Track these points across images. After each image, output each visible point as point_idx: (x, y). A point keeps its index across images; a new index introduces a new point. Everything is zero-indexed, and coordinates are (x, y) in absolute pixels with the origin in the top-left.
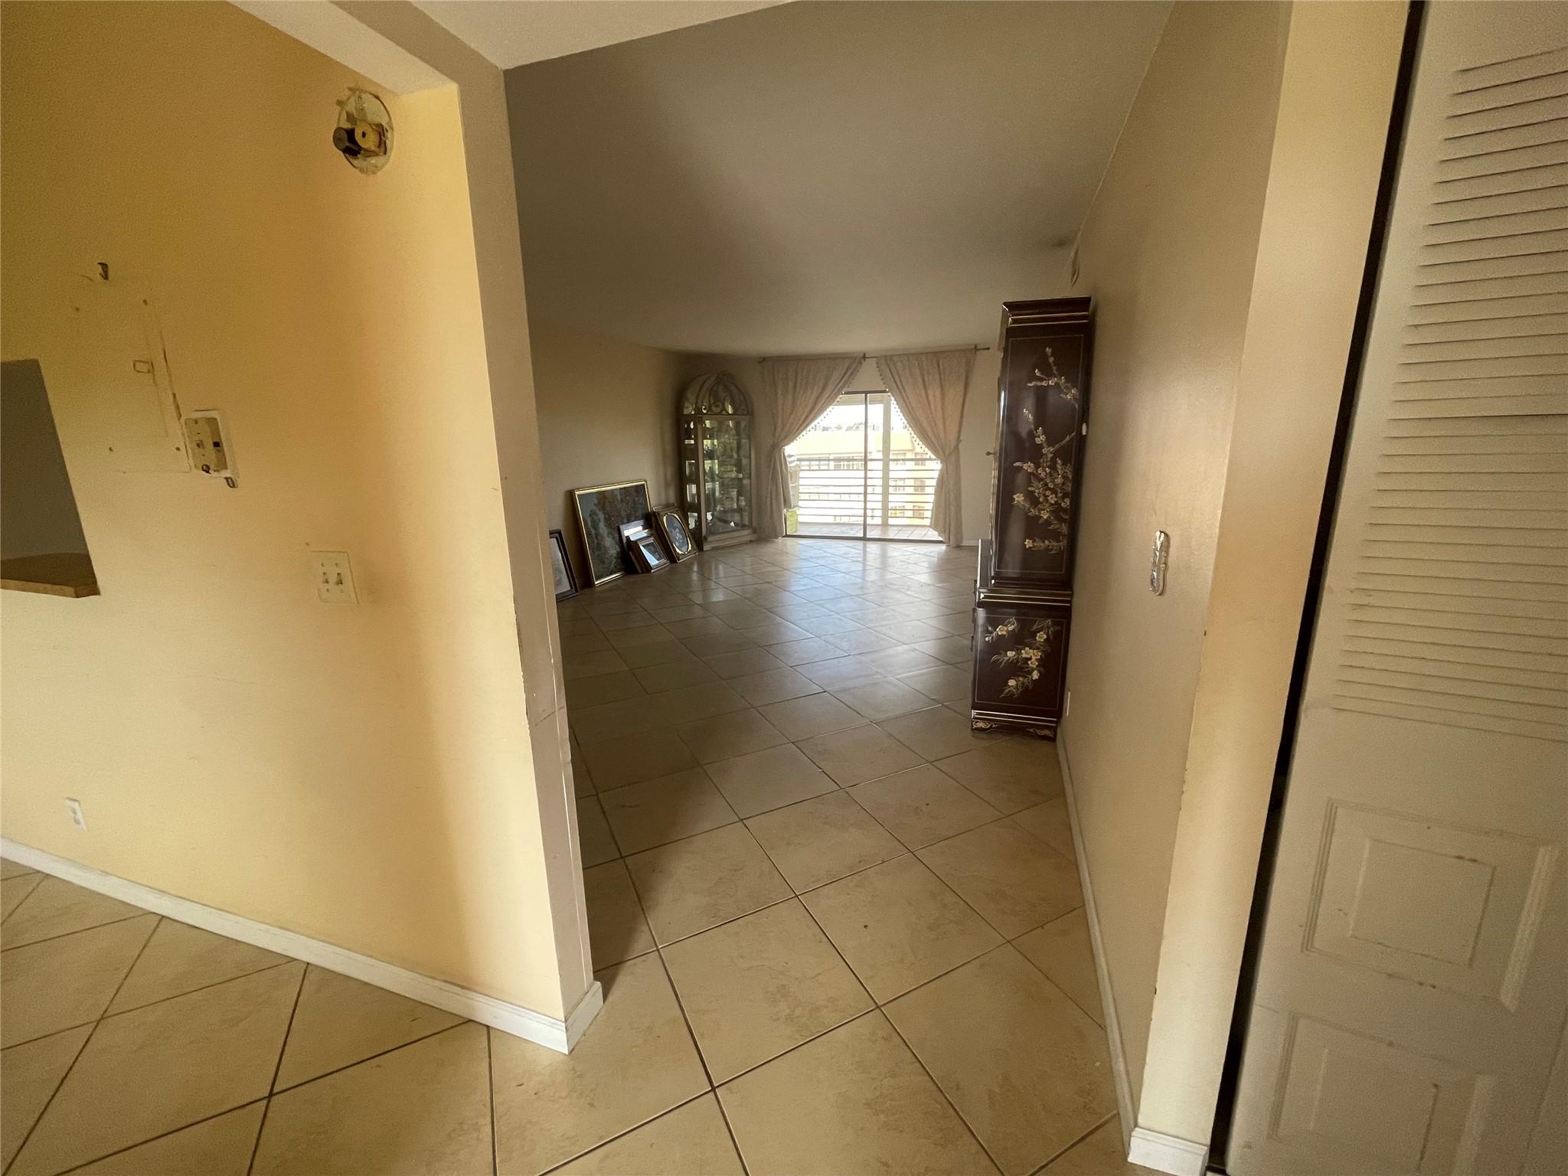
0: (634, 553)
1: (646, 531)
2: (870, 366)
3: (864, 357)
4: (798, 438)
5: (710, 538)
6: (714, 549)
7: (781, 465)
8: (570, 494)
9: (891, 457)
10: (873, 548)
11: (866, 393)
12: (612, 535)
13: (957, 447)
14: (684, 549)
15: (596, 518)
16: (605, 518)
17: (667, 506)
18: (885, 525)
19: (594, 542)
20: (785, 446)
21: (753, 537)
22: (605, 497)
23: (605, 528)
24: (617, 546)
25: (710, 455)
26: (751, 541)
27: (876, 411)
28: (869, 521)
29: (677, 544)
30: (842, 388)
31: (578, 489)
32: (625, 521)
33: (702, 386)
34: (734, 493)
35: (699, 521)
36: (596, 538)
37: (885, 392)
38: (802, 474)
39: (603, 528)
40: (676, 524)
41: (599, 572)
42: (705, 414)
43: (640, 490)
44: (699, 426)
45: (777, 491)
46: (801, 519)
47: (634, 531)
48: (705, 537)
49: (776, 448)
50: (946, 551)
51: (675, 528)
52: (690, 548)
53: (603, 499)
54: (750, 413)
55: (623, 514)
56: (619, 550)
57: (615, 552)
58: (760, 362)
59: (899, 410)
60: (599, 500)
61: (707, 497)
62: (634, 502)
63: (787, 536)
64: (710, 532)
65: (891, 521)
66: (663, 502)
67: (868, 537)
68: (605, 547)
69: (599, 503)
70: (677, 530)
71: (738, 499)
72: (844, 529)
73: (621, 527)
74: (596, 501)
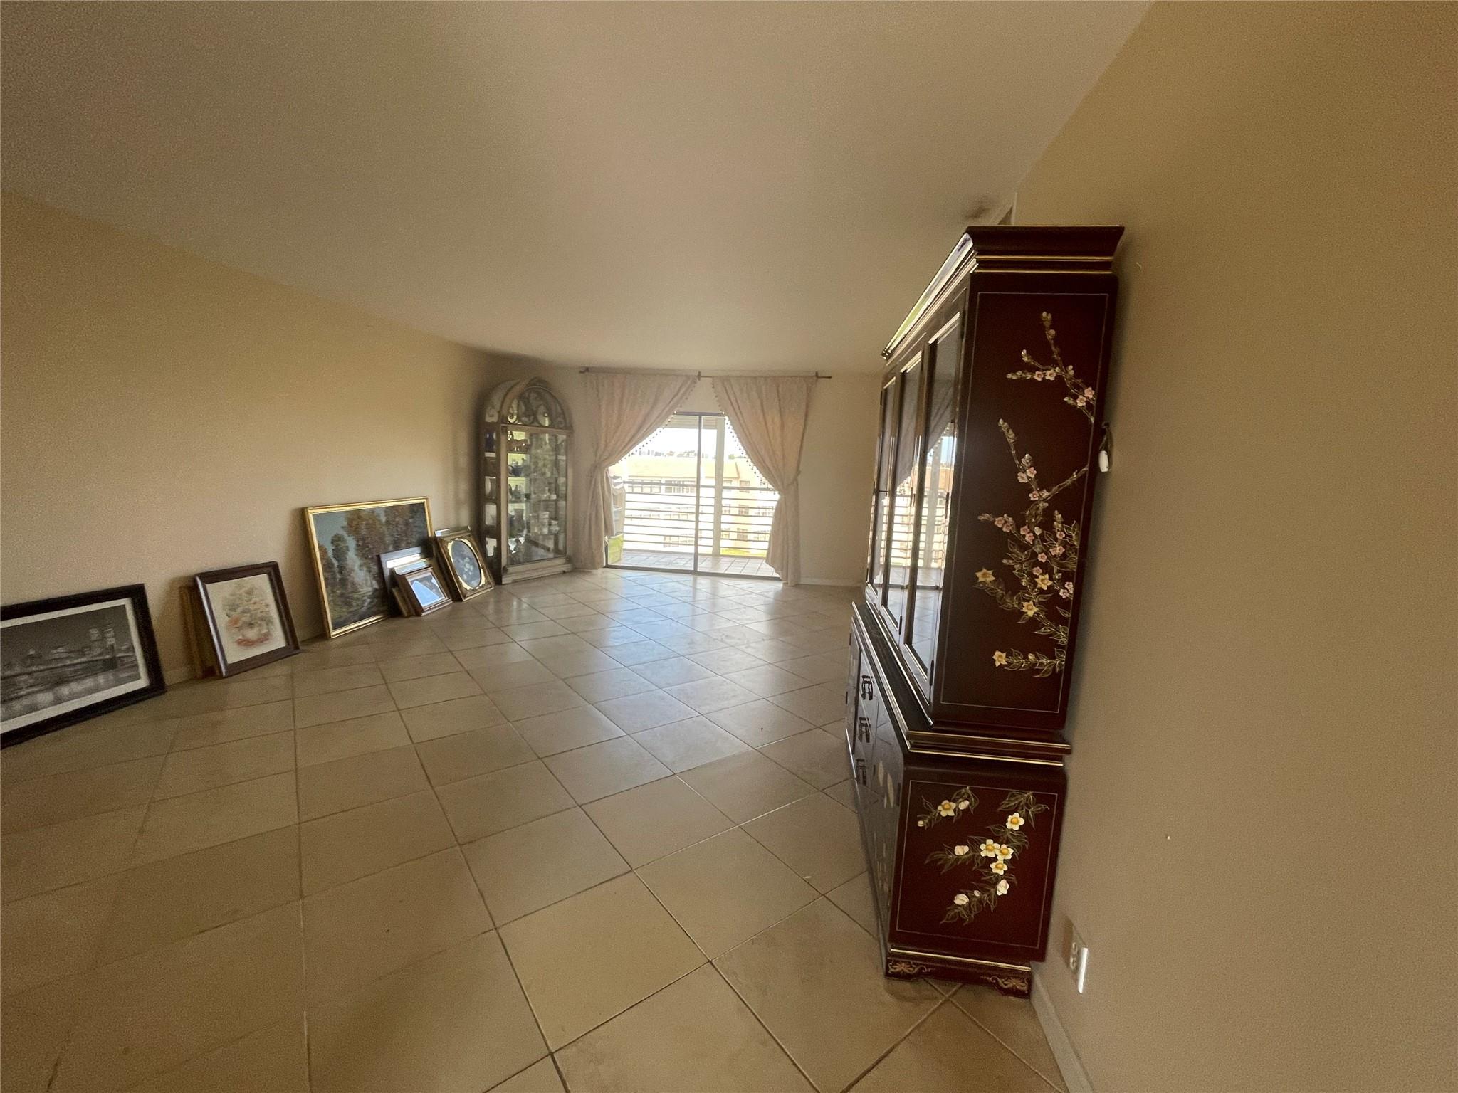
0: (399, 591)
1: (424, 560)
2: (704, 387)
3: (699, 376)
4: (623, 459)
5: (511, 569)
6: (515, 582)
7: (603, 488)
8: (302, 513)
9: (725, 484)
10: (703, 583)
11: (700, 415)
12: (369, 567)
13: (795, 479)
14: (475, 583)
15: (342, 545)
16: (358, 545)
17: (457, 530)
18: (716, 555)
19: (334, 578)
20: (608, 465)
21: (566, 568)
22: (359, 517)
23: (355, 557)
24: (374, 582)
25: (516, 472)
26: (564, 572)
27: (710, 436)
28: (701, 550)
29: (465, 577)
30: (673, 407)
31: (314, 507)
32: (391, 548)
33: (509, 390)
34: (545, 516)
35: (498, 549)
36: (341, 573)
37: (720, 415)
38: (628, 497)
39: (353, 560)
40: (467, 552)
41: (341, 617)
42: (511, 423)
43: (418, 510)
44: (503, 438)
45: (597, 516)
46: (626, 545)
47: (405, 561)
48: (505, 567)
49: (598, 468)
50: (783, 590)
51: (463, 558)
52: (483, 582)
53: (356, 521)
54: (569, 428)
55: (388, 539)
56: (376, 586)
57: (370, 589)
58: (581, 372)
59: (735, 436)
60: (350, 521)
61: (511, 521)
62: (407, 524)
63: (607, 566)
64: (513, 561)
65: (723, 552)
66: (453, 523)
67: (698, 570)
68: (353, 584)
69: (350, 525)
70: (467, 560)
71: (550, 525)
72: (672, 558)
73: (383, 557)
74: (345, 524)
